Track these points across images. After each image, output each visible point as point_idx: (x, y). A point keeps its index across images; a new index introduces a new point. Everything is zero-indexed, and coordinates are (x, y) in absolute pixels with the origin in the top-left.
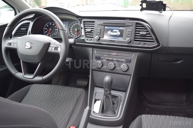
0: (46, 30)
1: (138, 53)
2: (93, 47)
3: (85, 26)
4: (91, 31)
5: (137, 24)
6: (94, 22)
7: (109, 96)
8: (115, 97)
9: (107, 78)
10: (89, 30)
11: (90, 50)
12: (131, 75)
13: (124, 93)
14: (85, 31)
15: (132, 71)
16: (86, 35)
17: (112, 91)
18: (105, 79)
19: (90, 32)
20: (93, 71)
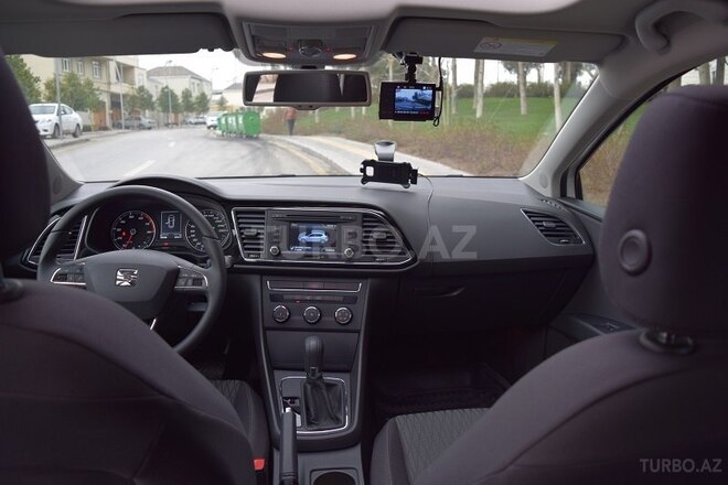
0: (119, 234)
1: (369, 281)
2: (262, 273)
3: (239, 223)
4: (259, 234)
5: (365, 215)
6: (263, 212)
7: (319, 382)
8: (330, 386)
9: (312, 343)
10: (253, 232)
11: (255, 280)
12: (358, 332)
13: (347, 375)
14: (242, 234)
15: (361, 322)
16: (245, 244)
17: (324, 374)
18: (307, 345)
19: (256, 237)
20: (268, 332)
